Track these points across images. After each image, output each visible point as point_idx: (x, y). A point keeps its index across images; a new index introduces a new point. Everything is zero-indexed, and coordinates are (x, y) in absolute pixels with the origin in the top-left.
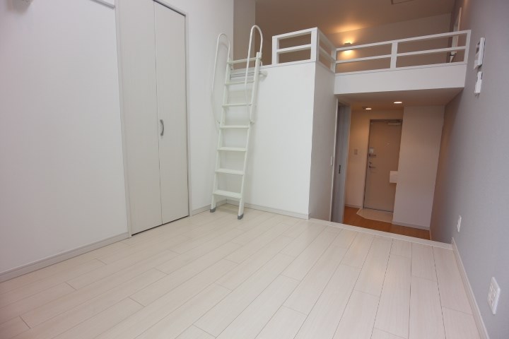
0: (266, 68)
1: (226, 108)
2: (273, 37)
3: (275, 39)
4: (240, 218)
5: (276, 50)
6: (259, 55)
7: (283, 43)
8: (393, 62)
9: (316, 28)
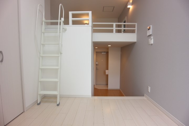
0: (66, 26)
1: (43, 45)
2: (69, 12)
3: (70, 13)
4: (58, 105)
5: (71, 19)
6: (63, 19)
7: (74, 16)
8: (114, 31)
9: (91, 12)
